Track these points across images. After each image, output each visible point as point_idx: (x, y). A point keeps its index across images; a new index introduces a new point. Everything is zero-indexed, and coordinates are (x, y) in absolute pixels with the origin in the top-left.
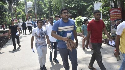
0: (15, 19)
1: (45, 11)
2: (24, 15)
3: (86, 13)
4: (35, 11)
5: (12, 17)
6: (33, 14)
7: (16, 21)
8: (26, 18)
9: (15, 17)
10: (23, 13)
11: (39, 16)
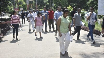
0: (17, 8)
1: (46, 3)
2: (25, 5)
3: (85, 7)
4: (35, 1)
5: (14, 6)
6: (34, 4)
7: (17, 10)
8: (27, 8)
9: (16, 6)
10: (24, 3)
11: (39, 7)
